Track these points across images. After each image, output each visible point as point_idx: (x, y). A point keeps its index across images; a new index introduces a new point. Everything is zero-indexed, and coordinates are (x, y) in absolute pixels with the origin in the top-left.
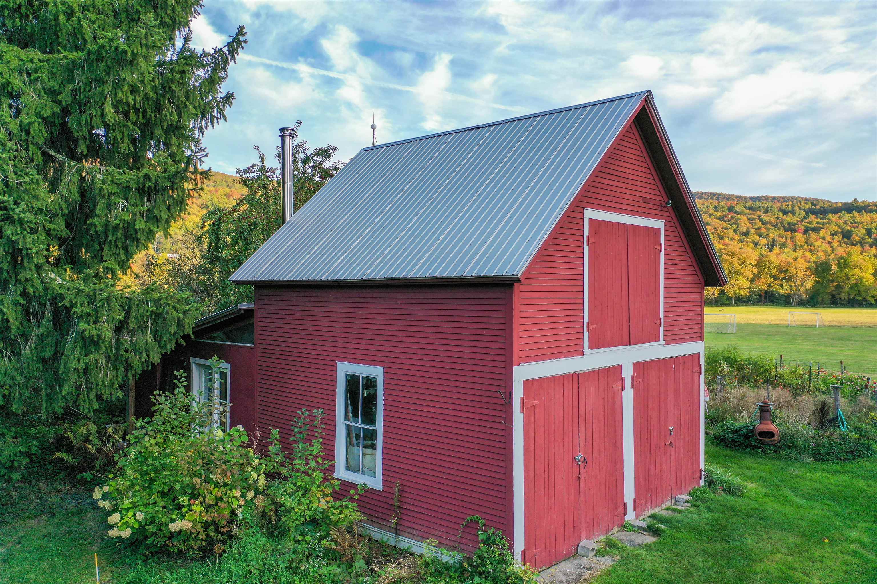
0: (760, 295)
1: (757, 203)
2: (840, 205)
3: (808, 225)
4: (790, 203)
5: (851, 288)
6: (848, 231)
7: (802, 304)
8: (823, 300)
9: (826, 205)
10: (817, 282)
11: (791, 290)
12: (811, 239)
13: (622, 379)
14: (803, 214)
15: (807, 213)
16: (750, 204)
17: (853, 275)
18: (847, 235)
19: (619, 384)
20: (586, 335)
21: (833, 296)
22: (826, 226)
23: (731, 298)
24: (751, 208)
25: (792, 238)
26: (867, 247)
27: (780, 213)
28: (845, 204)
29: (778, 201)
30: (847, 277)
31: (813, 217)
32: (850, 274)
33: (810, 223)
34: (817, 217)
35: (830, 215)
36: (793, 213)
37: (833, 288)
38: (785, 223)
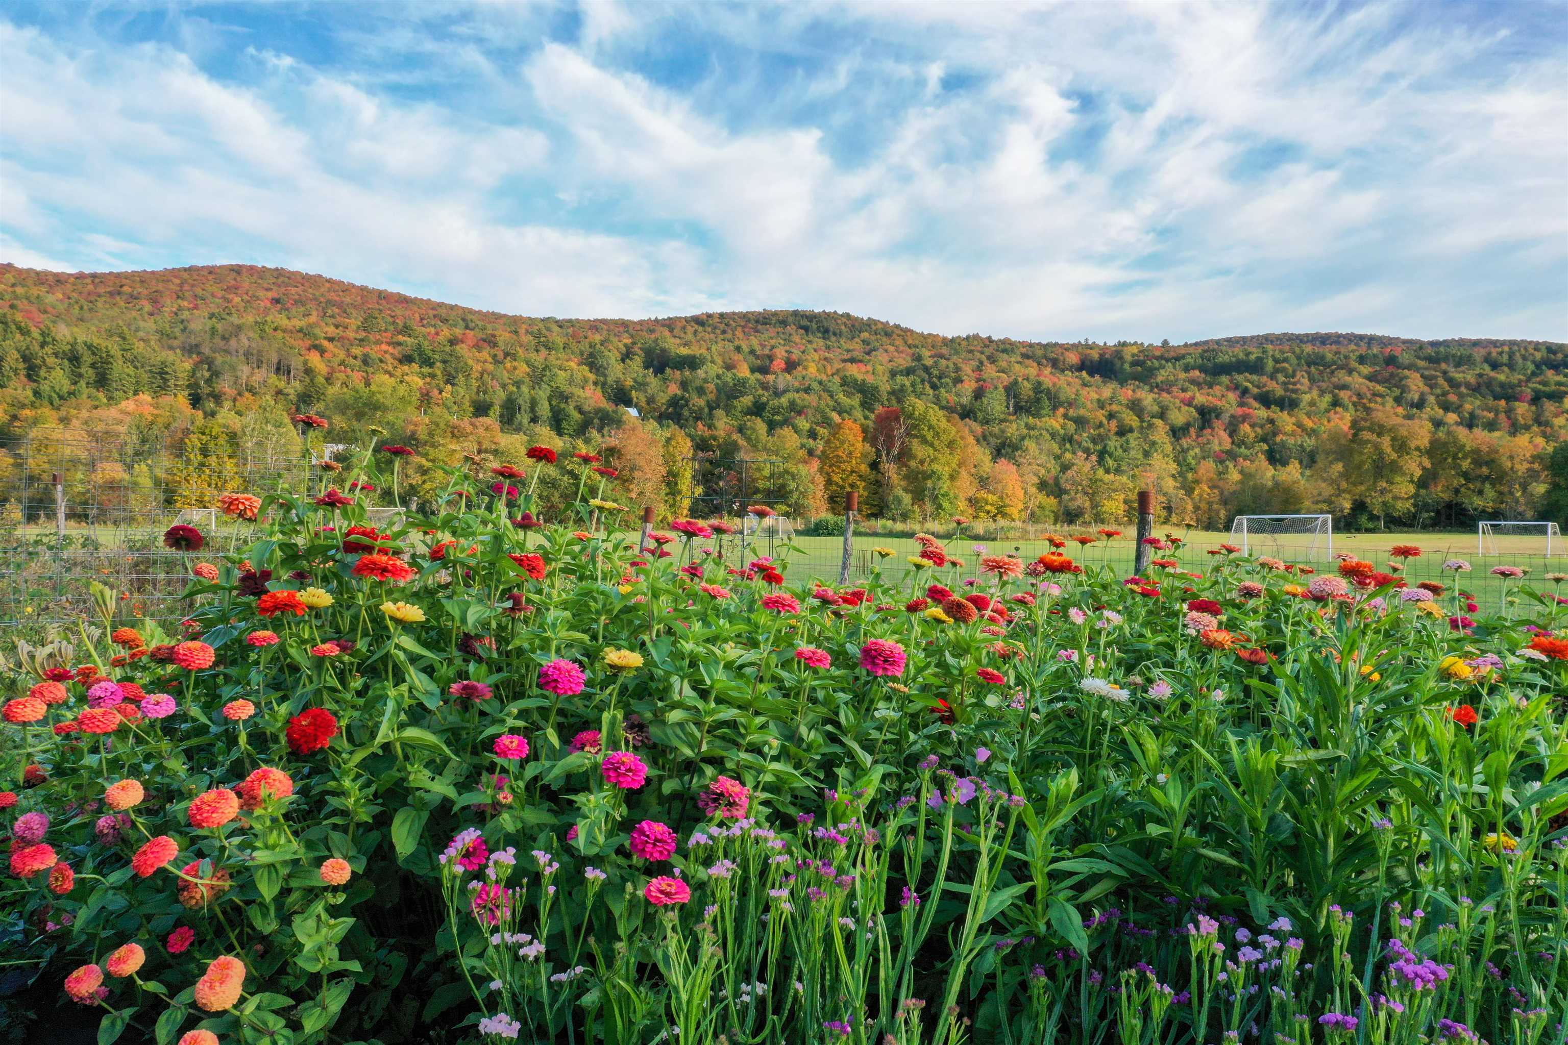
0: (1438, 511)
1: (1442, 350)
3: (1540, 387)
4: (1506, 350)
7: (1521, 527)
10: (1556, 486)
11: (1502, 500)
12: (1546, 414)
14: (1531, 366)
15: (1538, 366)
16: (1428, 352)
23: (1377, 517)
24: (1430, 359)
25: (1509, 412)
27: (1486, 366)
29: (1485, 347)
31: (1549, 373)
33: (1544, 383)
34: (1558, 373)
36: (1510, 365)
38: (1494, 384)
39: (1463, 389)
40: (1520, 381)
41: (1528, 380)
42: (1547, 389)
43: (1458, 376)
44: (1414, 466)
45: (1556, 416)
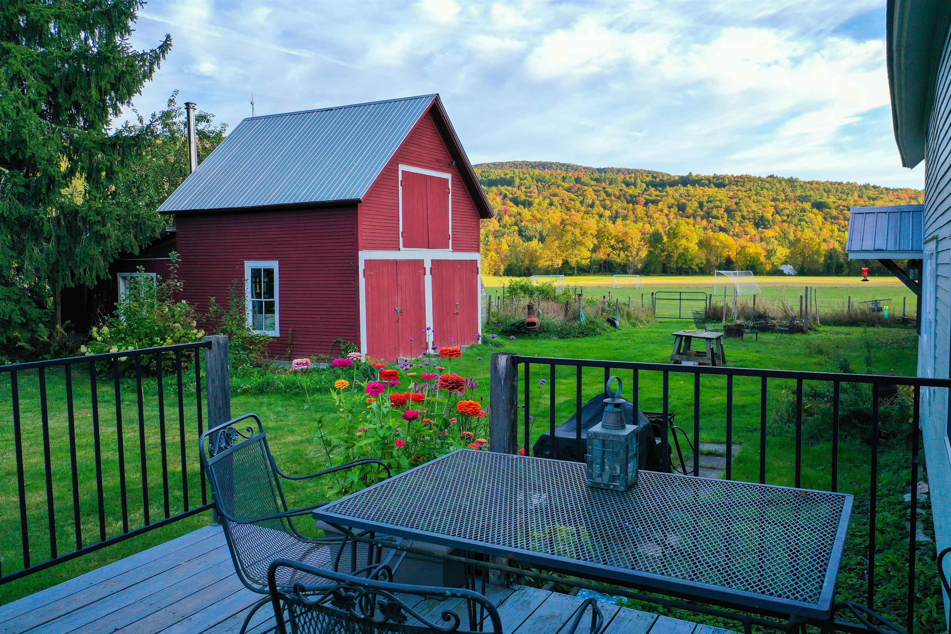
0: (601, 265)
1: (603, 175)
2: (677, 178)
3: (648, 197)
4: (633, 175)
5: (679, 257)
6: (683, 203)
7: (637, 272)
8: (655, 269)
9: (665, 178)
10: (650, 252)
11: (628, 260)
12: (651, 212)
13: (425, 268)
14: (644, 185)
15: (647, 186)
16: (596, 175)
17: (681, 245)
18: (682, 208)
19: (422, 271)
20: (401, 239)
21: (664, 265)
22: (664, 198)
23: (574, 268)
24: (597, 180)
25: (634, 210)
26: (699, 219)
27: (623, 185)
28: (681, 177)
29: (623, 173)
30: (676, 247)
31: (652, 189)
32: (678, 244)
33: (650, 195)
34: (656, 190)
35: (668, 188)
36: (635, 185)
37: (664, 257)
38: (627, 195)
39: (613, 198)
40: (639, 194)
41: (643, 193)
42: (651, 198)
43: (610, 190)
44: (590, 242)
45: (655, 213)
